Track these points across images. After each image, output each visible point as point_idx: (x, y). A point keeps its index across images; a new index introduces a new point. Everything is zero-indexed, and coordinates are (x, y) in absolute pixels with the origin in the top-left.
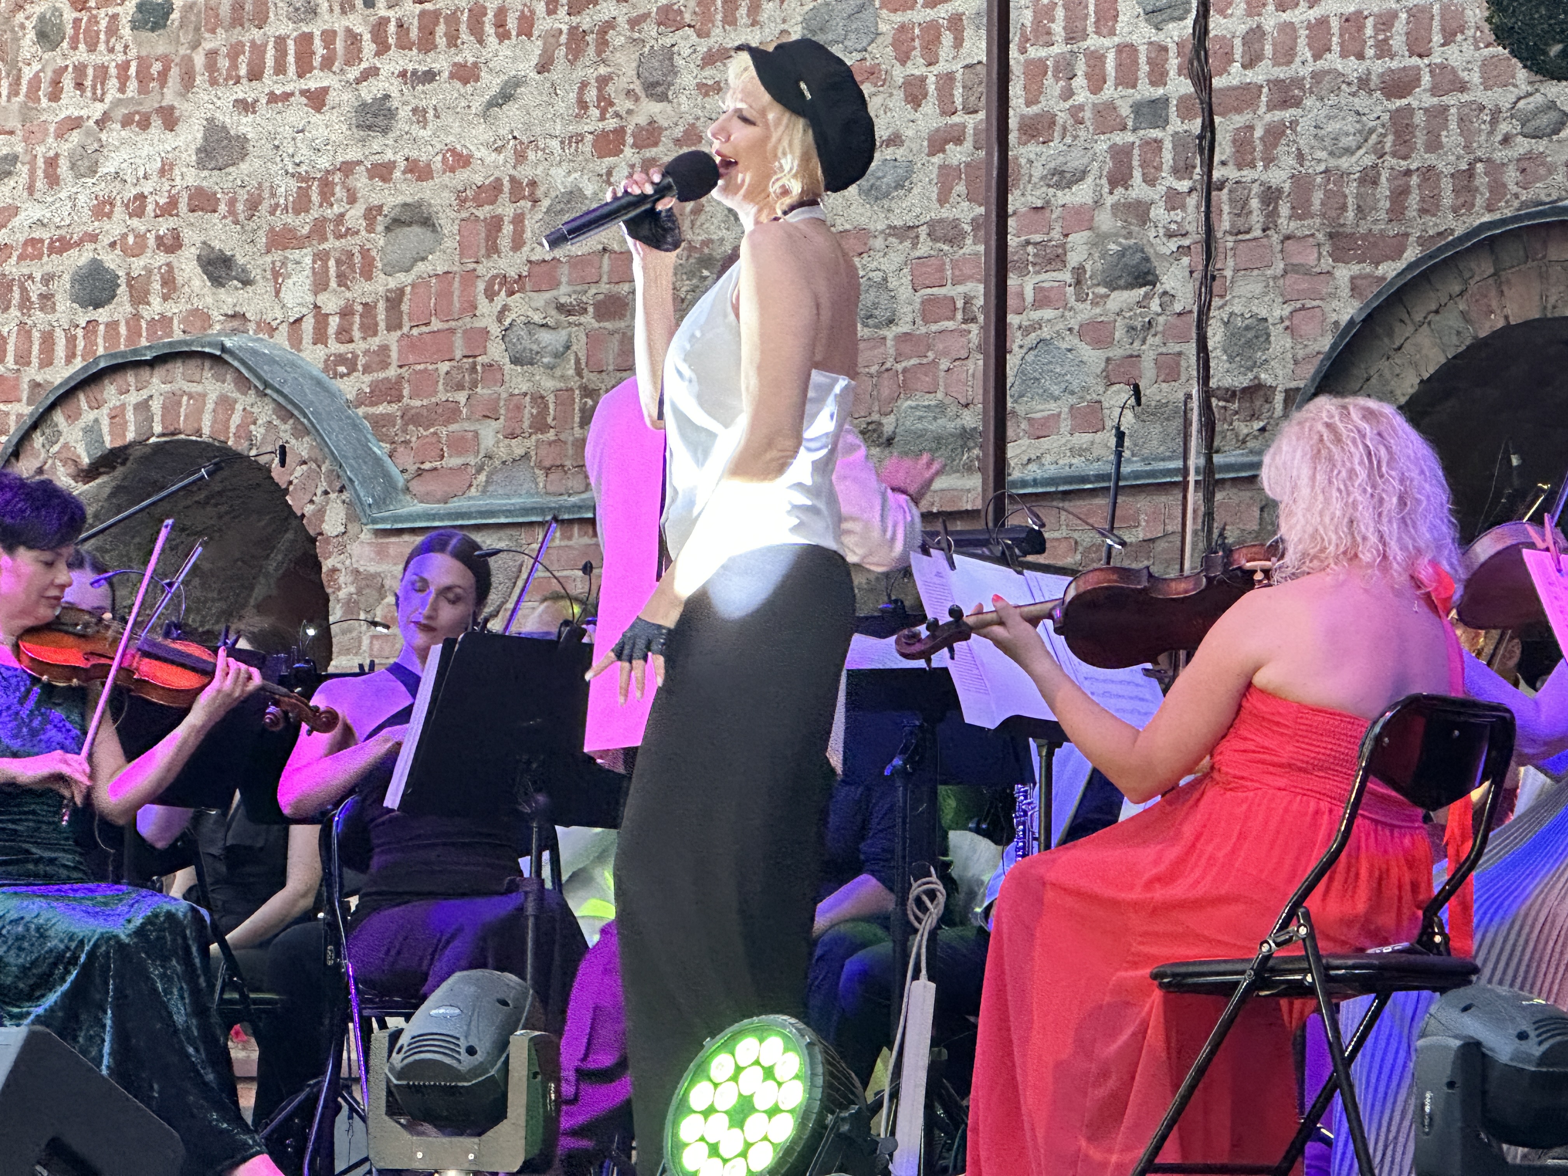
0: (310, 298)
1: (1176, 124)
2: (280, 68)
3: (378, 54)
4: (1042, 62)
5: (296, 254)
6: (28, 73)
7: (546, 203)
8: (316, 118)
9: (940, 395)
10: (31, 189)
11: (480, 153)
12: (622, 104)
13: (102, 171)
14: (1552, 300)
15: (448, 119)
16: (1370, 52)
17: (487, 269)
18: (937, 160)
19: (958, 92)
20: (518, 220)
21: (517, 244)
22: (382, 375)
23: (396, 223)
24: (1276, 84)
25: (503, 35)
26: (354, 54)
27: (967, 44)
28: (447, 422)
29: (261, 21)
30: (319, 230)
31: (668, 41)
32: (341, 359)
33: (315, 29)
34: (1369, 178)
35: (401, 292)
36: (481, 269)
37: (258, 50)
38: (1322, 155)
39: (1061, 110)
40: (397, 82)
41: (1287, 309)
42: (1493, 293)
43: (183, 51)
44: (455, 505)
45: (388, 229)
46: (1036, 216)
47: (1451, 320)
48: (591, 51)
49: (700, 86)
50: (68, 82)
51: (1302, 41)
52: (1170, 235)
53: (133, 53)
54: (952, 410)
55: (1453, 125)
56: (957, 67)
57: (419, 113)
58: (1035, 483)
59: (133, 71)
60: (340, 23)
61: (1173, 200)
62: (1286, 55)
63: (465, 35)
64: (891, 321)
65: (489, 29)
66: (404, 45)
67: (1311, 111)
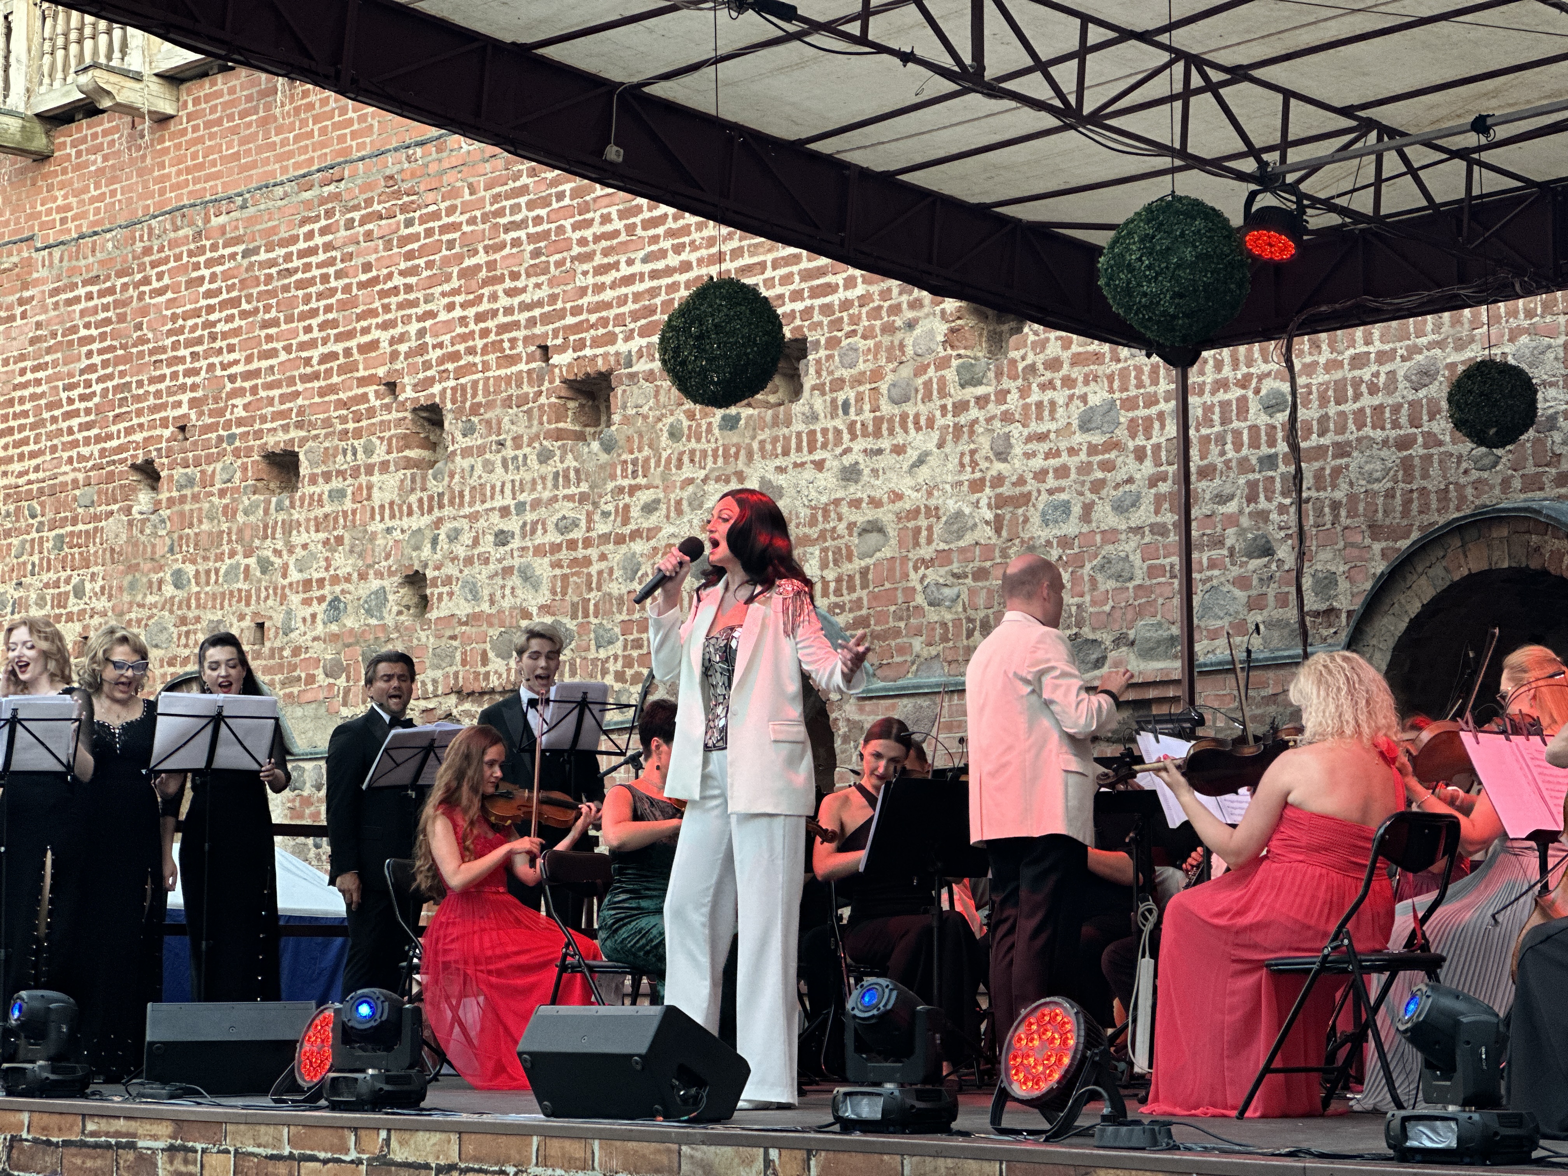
0: (819, 573)
1: (1282, 468)
2: (799, 449)
3: (851, 440)
4: (1208, 436)
5: (810, 549)
6: (665, 455)
7: (944, 519)
8: (820, 475)
9: (1159, 617)
10: (668, 517)
11: (908, 492)
12: (984, 465)
13: (706, 506)
14: (1495, 559)
15: (890, 474)
16: (1388, 426)
17: (913, 555)
18: (1153, 491)
19: (1163, 454)
20: (930, 528)
21: (930, 541)
22: (859, 613)
23: (865, 531)
24: (1336, 444)
25: (918, 428)
26: (838, 441)
27: (1167, 428)
28: (894, 639)
29: (788, 423)
30: (822, 536)
31: (1007, 430)
32: (836, 605)
33: (818, 427)
34: (1390, 494)
35: (867, 568)
36: (910, 555)
37: (787, 439)
38: (1364, 483)
39: (1219, 462)
40: (862, 455)
41: (1347, 567)
42: (1461, 556)
43: (747, 441)
44: (900, 683)
45: (860, 535)
46: (1208, 520)
47: (1438, 571)
48: (966, 436)
49: (1025, 454)
50: (686, 459)
51: (1350, 421)
52: (1281, 528)
53: (720, 442)
54: (1166, 626)
55: (1436, 465)
56: (1162, 440)
57: (875, 472)
58: (1212, 665)
59: (720, 452)
60: (830, 424)
61: (1282, 509)
62: (1342, 429)
63: (898, 429)
64: (1131, 579)
65: (911, 425)
66: (865, 435)
67: (1356, 459)
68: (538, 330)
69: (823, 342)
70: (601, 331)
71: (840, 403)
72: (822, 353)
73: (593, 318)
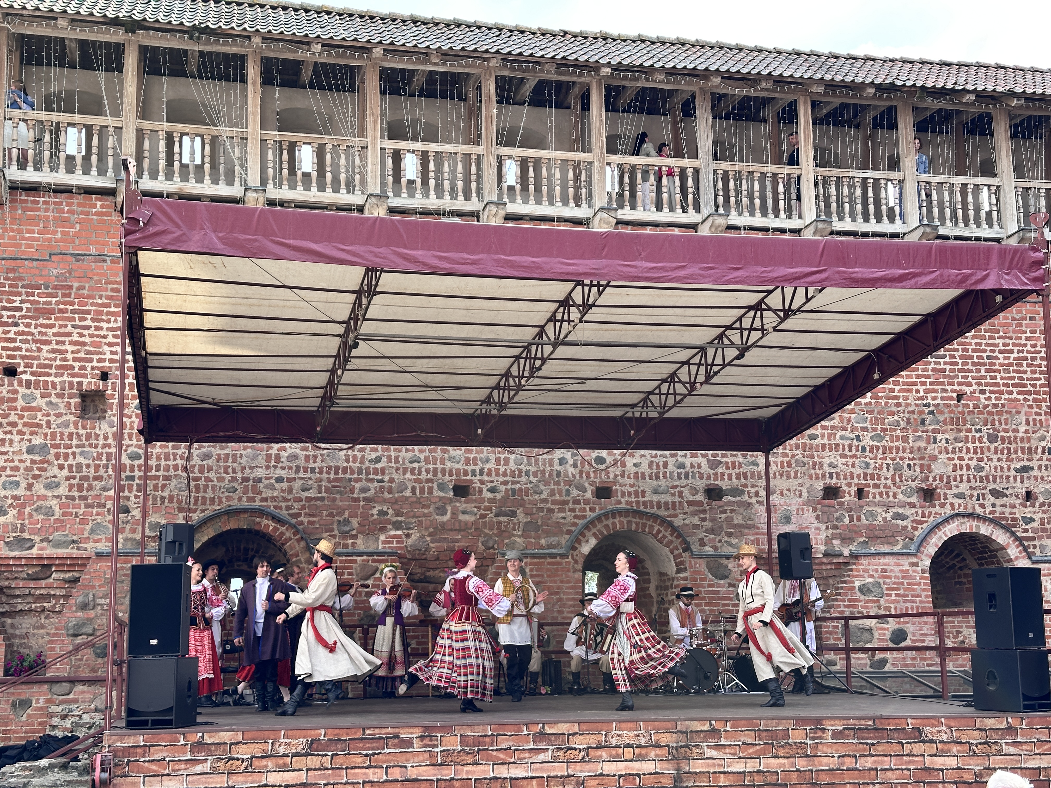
18: (68, 482)
24: (164, 476)
27: (77, 458)
34: (188, 497)
38: (177, 491)
41: (166, 521)
51: (171, 468)
52: (135, 504)
62: (167, 470)
64: (53, 516)
67: (174, 482)
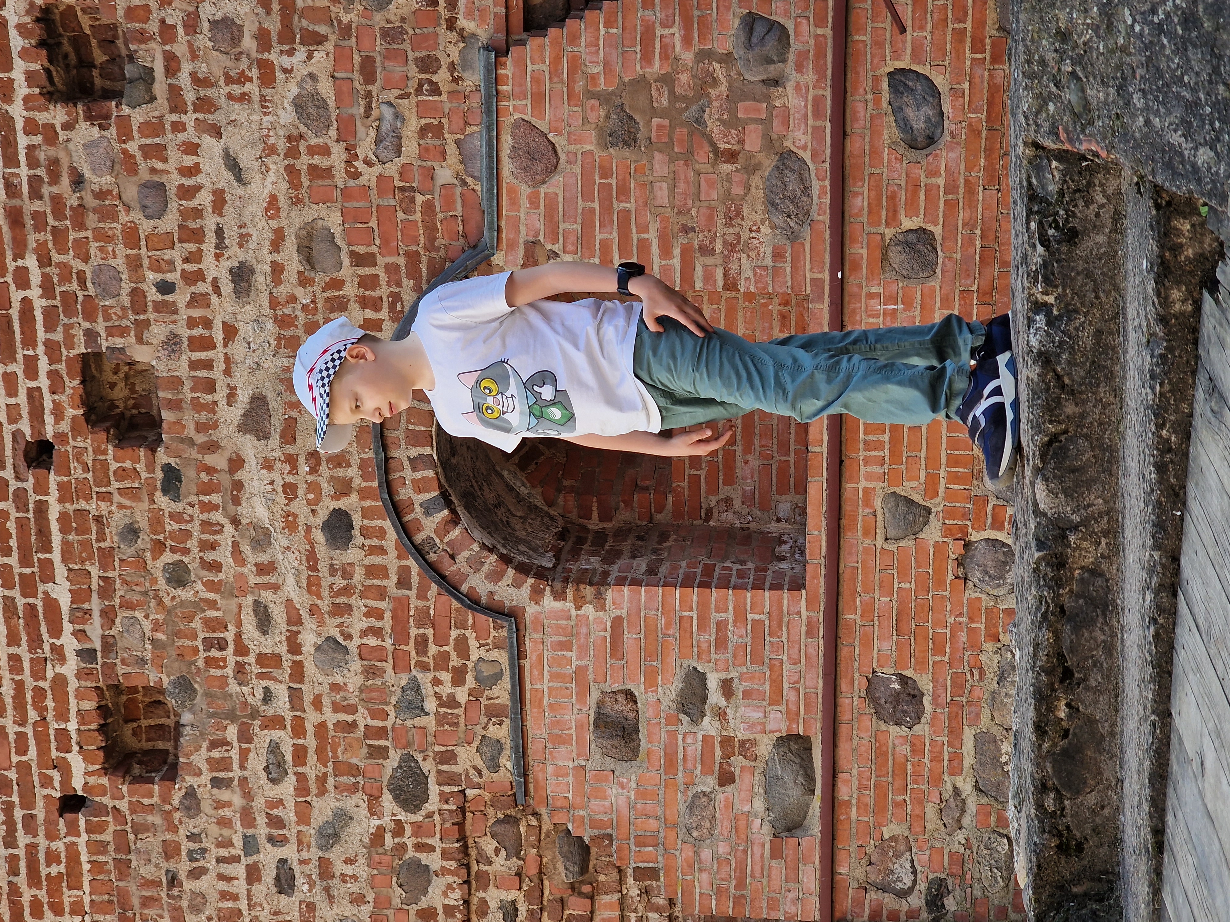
2: (209, 365)
3: (204, 279)
6: (203, 592)
7: (303, 129)
8: (241, 333)
10: (275, 588)
11: (269, 188)
12: (244, 63)
13: (267, 524)
15: (247, 219)
17: (340, 178)
20: (311, 151)
21: (325, 151)
25: (196, 168)
26: (203, 299)
28: (434, 213)
29: (179, 383)
31: (206, 25)
33: (185, 333)
35: (353, 254)
36: (340, 184)
37: (196, 385)
40: (222, 262)
43: (194, 452)
45: (313, 267)
48: (210, 92)
50: (210, 556)
53: (193, 498)
57: (242, 241)
59: (206, 498)
60: (183, 314)
63: (195, 203)
65: (193, 181)
66: (199, 257)
68: (39, 811)
69: (87, 325)
70: (50, 703)
71: (159, 297)
72: (100, 327)
73: (33, 715)
